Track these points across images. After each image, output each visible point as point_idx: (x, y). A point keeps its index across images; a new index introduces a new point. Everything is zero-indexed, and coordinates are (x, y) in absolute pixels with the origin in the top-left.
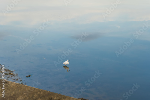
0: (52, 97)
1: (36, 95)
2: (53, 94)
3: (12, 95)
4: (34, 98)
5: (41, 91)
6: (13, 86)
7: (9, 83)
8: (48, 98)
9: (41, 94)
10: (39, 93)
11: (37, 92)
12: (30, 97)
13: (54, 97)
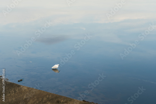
0: (60, 99)
1: (45, 99)
2: (60, 97)
3: (24, 99)
4: (43, 101)
5: (50, 94)
6: (25, 90)
7: (21, 87)
8: (56, 101)
9: (50, 97)
10: (48, 96)
11: (46, 95)
12: (40, 101)
13: (61, 100)
